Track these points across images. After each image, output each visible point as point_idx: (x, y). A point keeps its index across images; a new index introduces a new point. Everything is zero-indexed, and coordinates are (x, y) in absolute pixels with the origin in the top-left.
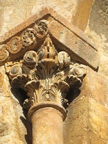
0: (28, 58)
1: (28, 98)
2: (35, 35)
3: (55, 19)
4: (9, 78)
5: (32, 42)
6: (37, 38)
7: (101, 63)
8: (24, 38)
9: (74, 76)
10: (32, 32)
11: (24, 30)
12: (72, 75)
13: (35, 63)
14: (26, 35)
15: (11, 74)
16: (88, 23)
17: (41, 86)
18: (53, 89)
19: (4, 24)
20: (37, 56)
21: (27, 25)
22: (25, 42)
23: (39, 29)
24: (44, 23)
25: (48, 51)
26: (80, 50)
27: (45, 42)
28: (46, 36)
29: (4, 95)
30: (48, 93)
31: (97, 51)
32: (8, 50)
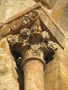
0: (24, 32)
1: (21, 56)
2: (29, 19)
3: (43, 10)
4: (9, 44)
5: (27, 23)
6: (31, 21)
7: (65, 46)
8: (21, 21)
9: (51, 47)
10: (27, 17)
11: (22, 15)
12: (50, 46)
13: (28, 36)
14: (23, 19)
15: (11, 41)
16: (59, 22)
17: (32, 48)
18: (39, 51)
19: (7, 16)
20: (29, 31)
21: (25, 13)
22: (22, 23)
23: (32, 15)
24: (36, 11)
25: (38, 28)
26: (55, 33)
27: (36, 23)
28: (37, 19)
29: (6, 53)
30: (36, 53)
31: (65, 37)
32: (10, 28)
